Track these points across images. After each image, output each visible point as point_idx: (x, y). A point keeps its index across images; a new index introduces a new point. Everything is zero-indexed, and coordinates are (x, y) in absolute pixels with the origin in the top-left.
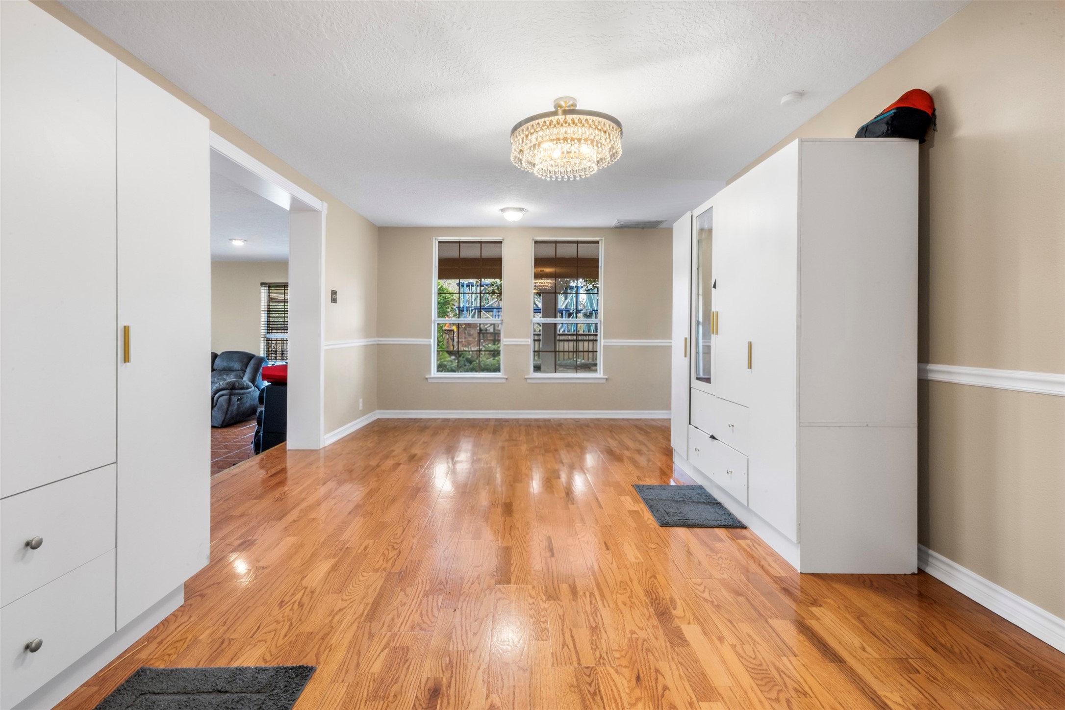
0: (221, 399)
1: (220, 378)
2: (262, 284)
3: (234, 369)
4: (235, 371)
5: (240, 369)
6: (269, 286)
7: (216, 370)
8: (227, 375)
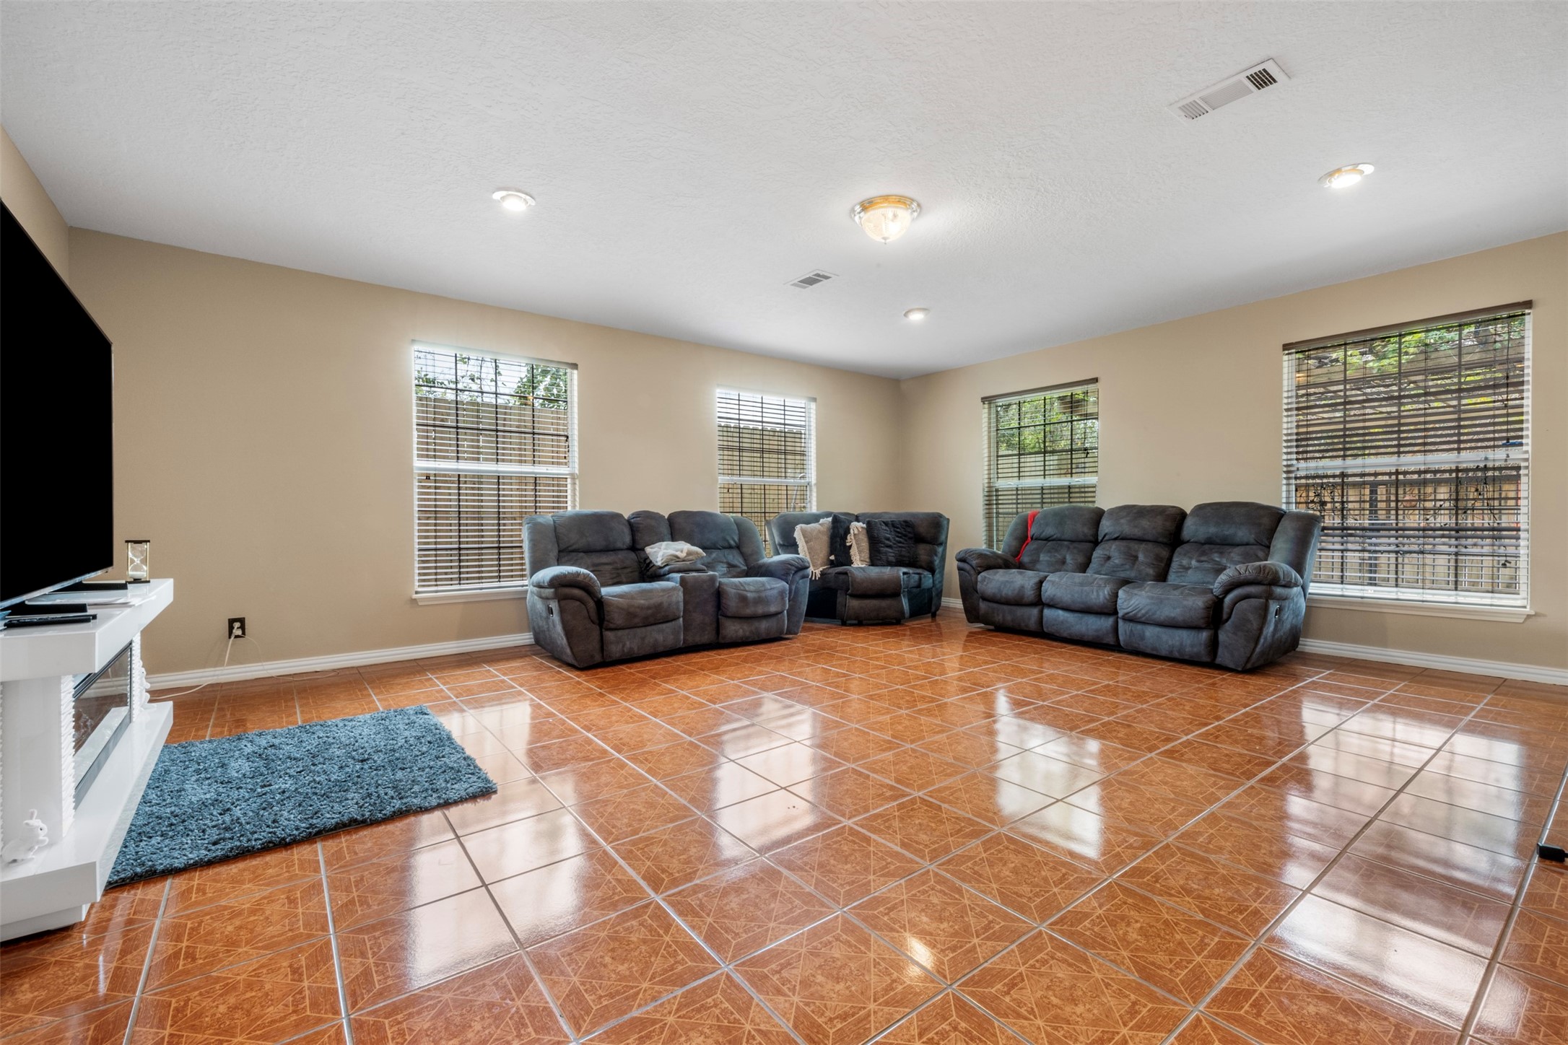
0: (1243, 604)
1: (1202, 558)
2: (1286, 347)
3: (1238, 540)
4: (1238, 545)
5: (1252, 541)
6: (1302, 348)
7: (1188, 542)
8: (1221, 553)
